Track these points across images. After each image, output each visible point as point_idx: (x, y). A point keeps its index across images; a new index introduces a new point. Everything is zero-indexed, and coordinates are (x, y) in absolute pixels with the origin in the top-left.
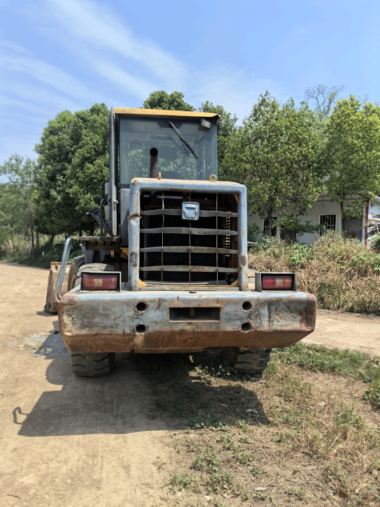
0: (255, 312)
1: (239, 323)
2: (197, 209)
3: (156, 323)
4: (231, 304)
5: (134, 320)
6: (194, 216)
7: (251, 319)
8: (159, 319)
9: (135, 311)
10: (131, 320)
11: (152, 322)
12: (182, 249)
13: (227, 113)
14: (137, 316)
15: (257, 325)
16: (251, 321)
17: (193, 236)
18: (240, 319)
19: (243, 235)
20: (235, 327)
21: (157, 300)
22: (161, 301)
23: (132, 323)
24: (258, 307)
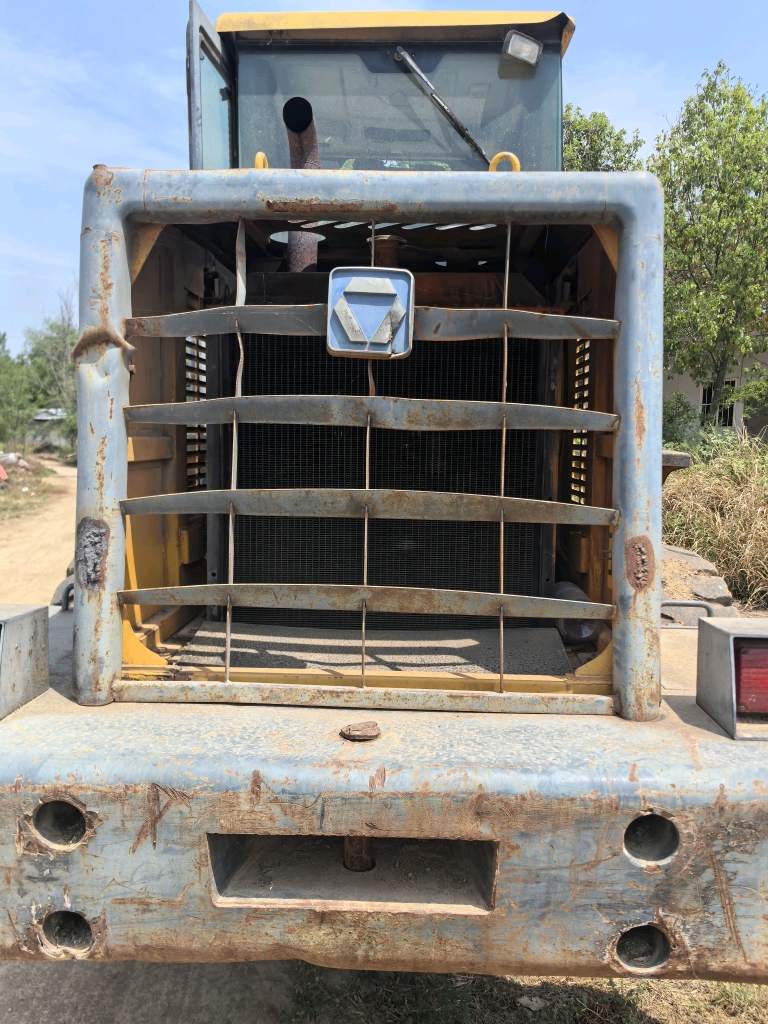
0: (698, 871)
1: (604, 926)
2: (403, 304)
3: (145, 906)
4: (556, 828)
5: (28, 886)
6: (386, 336)
7: (673, 909)
8: (156, 890)
9: (31, 845)
10: (14, 887)
11: (122, 902)
12: (327, 501)
13: (617, 131)
14: (39, 866)
15: (708, 940)
16: (673, 921)
17: (386, 438)
18: (611, 907)
19: (642, 430)
20: (582, 945)
21: (143, 789)
22: (164, 799)
23: (20, 901)
24: (718, 845)
